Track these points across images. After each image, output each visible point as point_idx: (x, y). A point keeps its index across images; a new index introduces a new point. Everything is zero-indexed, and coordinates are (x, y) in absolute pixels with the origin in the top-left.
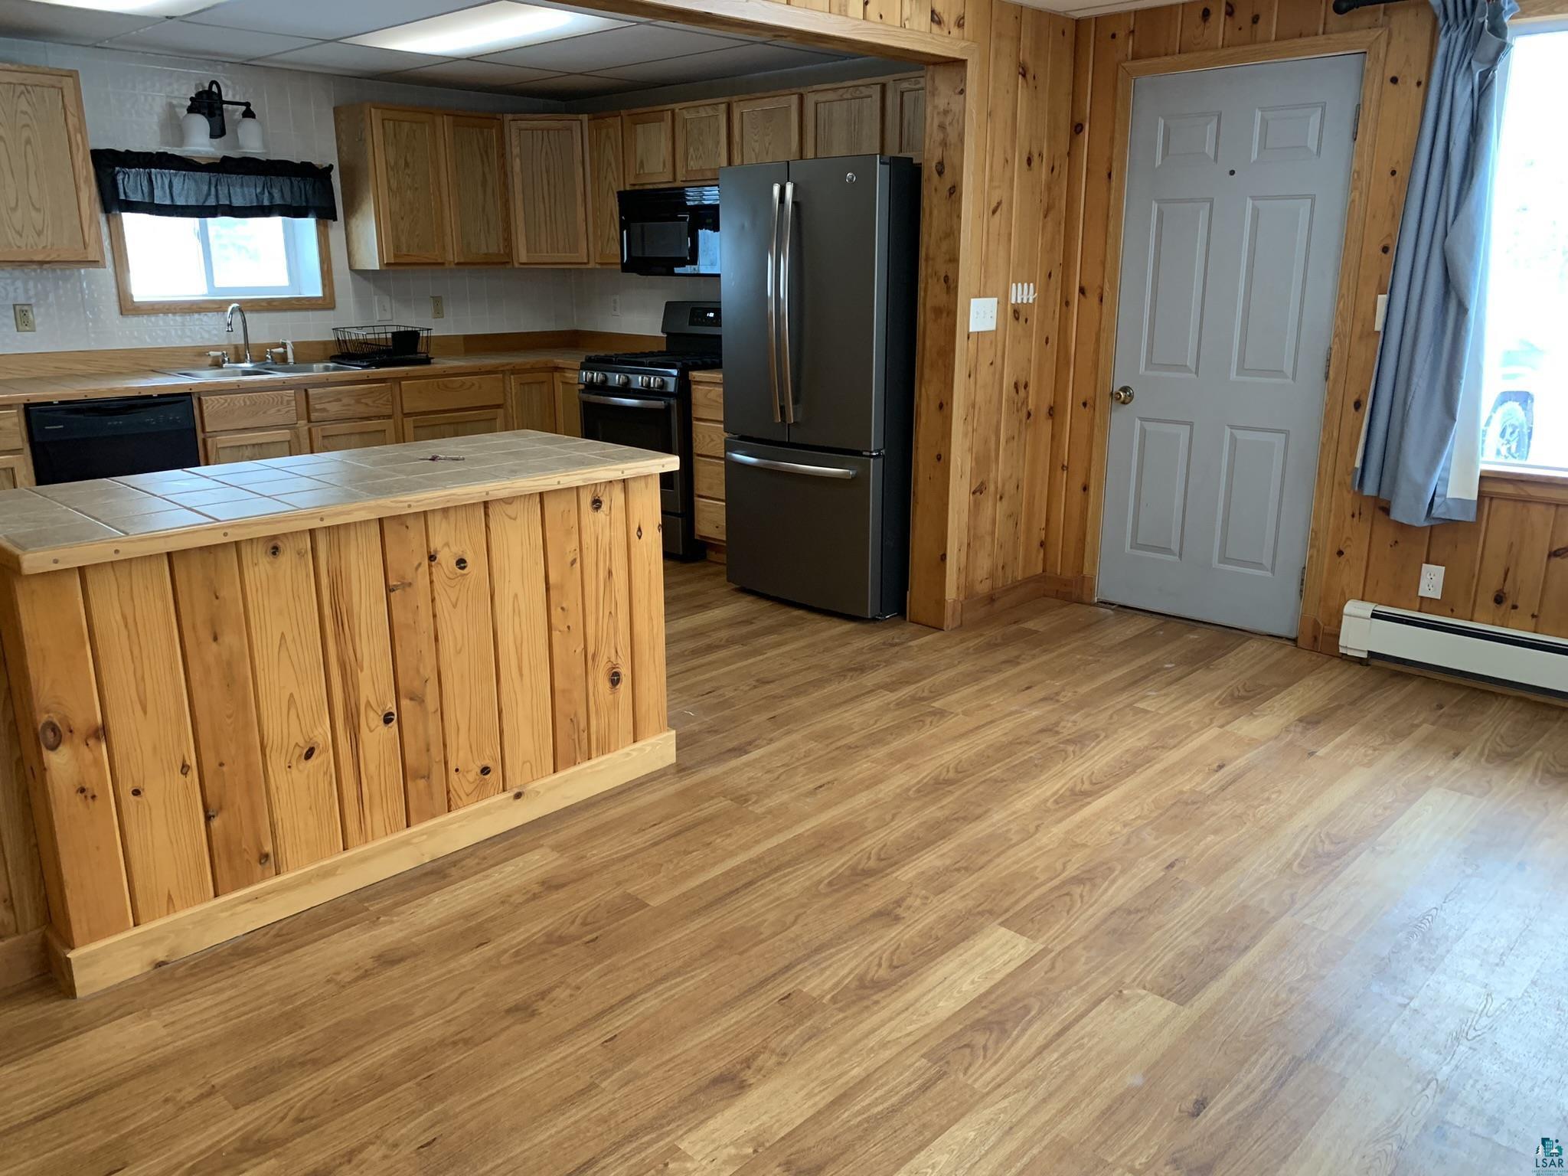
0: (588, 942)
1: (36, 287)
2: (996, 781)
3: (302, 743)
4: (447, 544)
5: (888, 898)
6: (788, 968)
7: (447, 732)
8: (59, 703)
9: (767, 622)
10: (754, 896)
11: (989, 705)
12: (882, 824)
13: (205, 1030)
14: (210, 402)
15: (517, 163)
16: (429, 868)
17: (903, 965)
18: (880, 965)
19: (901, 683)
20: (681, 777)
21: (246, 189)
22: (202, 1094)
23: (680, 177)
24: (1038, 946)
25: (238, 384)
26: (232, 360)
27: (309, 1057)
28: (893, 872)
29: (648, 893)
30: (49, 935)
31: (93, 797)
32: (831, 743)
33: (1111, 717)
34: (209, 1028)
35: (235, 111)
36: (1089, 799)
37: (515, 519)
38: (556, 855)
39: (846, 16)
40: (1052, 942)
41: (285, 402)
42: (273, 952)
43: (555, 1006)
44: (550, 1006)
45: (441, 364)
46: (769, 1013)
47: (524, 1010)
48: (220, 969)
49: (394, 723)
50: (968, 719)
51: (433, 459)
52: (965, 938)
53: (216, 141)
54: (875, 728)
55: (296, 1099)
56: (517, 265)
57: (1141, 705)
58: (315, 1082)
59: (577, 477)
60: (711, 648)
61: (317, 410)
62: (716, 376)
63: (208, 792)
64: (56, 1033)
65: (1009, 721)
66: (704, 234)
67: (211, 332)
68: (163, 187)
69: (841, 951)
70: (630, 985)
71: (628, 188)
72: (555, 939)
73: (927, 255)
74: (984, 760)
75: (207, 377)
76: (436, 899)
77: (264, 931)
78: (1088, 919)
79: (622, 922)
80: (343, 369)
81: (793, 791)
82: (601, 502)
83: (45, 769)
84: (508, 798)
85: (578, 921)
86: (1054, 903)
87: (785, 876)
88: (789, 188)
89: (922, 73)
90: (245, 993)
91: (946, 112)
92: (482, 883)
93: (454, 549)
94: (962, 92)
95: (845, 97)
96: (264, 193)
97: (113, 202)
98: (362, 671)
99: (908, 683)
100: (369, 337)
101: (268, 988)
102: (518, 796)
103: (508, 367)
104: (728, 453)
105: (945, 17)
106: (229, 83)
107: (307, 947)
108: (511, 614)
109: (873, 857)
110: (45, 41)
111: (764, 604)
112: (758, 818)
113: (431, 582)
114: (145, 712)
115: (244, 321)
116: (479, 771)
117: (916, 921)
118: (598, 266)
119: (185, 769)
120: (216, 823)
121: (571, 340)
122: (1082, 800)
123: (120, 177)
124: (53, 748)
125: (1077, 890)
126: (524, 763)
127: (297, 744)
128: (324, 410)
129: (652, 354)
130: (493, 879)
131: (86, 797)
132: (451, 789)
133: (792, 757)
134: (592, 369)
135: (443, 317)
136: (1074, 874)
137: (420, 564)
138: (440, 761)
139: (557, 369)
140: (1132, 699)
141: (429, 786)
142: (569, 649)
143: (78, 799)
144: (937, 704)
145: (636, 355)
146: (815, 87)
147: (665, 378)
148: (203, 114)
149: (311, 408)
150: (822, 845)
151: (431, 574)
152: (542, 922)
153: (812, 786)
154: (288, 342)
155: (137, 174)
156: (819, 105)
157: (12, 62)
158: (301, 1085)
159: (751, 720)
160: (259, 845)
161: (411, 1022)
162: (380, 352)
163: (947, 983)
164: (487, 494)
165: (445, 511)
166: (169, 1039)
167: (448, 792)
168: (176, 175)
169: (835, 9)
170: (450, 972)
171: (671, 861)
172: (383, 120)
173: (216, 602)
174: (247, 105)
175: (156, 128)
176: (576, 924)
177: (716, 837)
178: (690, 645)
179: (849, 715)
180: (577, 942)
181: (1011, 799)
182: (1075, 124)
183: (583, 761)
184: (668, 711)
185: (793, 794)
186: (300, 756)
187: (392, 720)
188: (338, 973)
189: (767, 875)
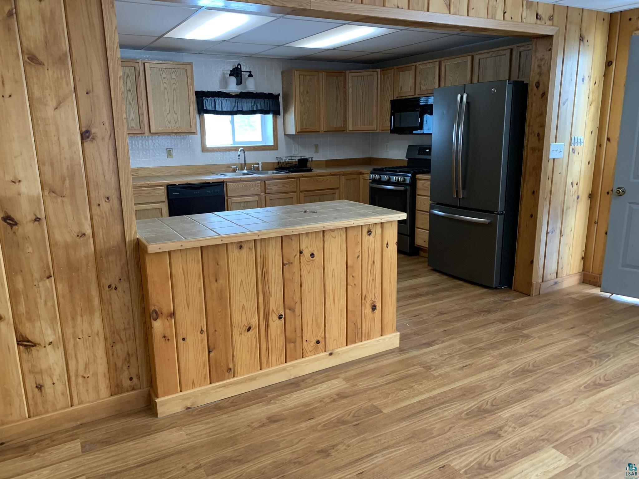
0: (355, 425)
1: (174, 142)
2: (554, 373)
3: (246, 324)
4: (307, 247)
5: (495, 425)
6: (444, 452)
7: (303, 324)
8: (159, 303)
9: (445, 286)
10: (431, 415)
11: (552, 335)
12: (494, 388)
13: (201, 439)
14: (230, 185)
15: (350, 91)
16: (293, 381)
17: (501, 461)
18: (489, 459)
19: (508, 320)
20: (401, 354)
21: (248, 104)
22: (196, 467)
23: (417, 93)
24: (573, 462)
25: (240, 178)
26: (239, 169)
27: (237, 458)
28: (499, 412)
29: (383, 406)
30: (151, 391)
31: (168, 340)
32: (472, 346)
33: (617, 347)
34: (202, 439)
35: (246, 74)
36: (603, 388)
37: (335, 238)
38: (344, 382)
39: (495, 19)
40: (580, 461)
41: (257, 186)
42: (229, 409)
43: (338, 453)
44: (336, 453)
45: (316, 171)
46: (434, 473)
47: (325, 453)
48: (209, 413)
49: (283, 319)
50: (540, 341)
51: (305, 212)
52: (534, 452)
53: (238, 86)
54: (493, 341)
55: (230, 476)
56: (348, 131)
57: (634, 342)
58: (238, 470)
59: (362, 221)
60: (419, 296)
61: (268, 189)
62: (428, 177)
63: (210, 342)
64: (149, 431)
65: (562, 344)
66: (427, 117)
67: (233, 159)
68: (219, 104)
69: (470, 448)
70: (371, 449)
71: (395, 98)
72: (341, 422)
73: (529, 124)
74: (548, 362)
75: (230, 176)
76: (294, 395)
77: (227, 400)
78: (601, 452)
79: (371, 418)
80: (279, 173)
81: (452, 367)
82: (371, 232)
83: (152, 328)
84: (327, 355)
85: (352, 414)
86: (582, 440)
87: (446, 407)
88: (465, 96)
89: (530, 43)
90: (217, 425)
91: (542, 59)
92: (313, 391)
93: (310, 249)
94: (550, 50)
95: (493, 55)
96: (254, 105)
97: (202, 110)
98: (271, 297)
99: (511, 320)
100: (289, 161)
101: (225, 425)
102: (331, 354)
103: (341, 173)
104: (431, 210)
105: (543, 16)
106: (244, 64)
107: (242, 410)
108: (331, 277)
109: (489, 404)
110: (183, 53)
111: (445, 277)
112: (435, 378)
113: (300, 262)
114: (189, 308)
115: (245, 155)
116: (315, 342)
117: (509, 439)
118: (381, 131)
119: (202, 332)
120: (212, 354)
121: (368, 161)
122: (599, 388)
123: (205, 101)
124: (155, 320)
125: (595, 435)
126: (334, 340)
127: (244, 325)
128: (271, 189)
129: (401, 167)
130: (317, 390)
131: (166, 339)
132: (304, 349)
133: (453, 351)
134: (375, 174)
135: (318, 153)
136: (593, 427)
137: (296, 255)
138: (300, 336)
139: (361, 173)
140: (628, 339)
141: (295, 347)
142: (355, 294)
143: (163, 340)
144: (525, 332)
145: (394, 168)
146: (479, 52)
147: (406, 178)
148: (235, 76)
149: (266, 188)
150: (465, 395)
151: (300, 259)
152: (336, 413)
153: (461, 365)
154: (260, 163)
155: (211, 100)
156: (481, 60)
157: (171, 61)
158: (234, 470)
159: (434, 331)
160: (228, 365)
161: (279, 450)
162: (294, 167)
163: (523, 474)
164: (324, 227)
165: (307, 234)
166: (187, 441)
167: (302, 350)
168: (224, 99)
169: (489, 17)
170: (296, 429)
171: (394, 393)
172: (299, 75)
173: (217, 266)
174: (250, 72)
175: (218, 82)
176: (351, 416)
177: (415, 384)
178: (409, 293)
179: (482, 333)
180: (350, 425)
181: (561, 383)
182: (608, 61)
183: (359, 342)
184: (397, 323)
185: (452, 368)
186: (245, 330)
187: (282, 318)
188: (252, 423)
189: (438, 406)
